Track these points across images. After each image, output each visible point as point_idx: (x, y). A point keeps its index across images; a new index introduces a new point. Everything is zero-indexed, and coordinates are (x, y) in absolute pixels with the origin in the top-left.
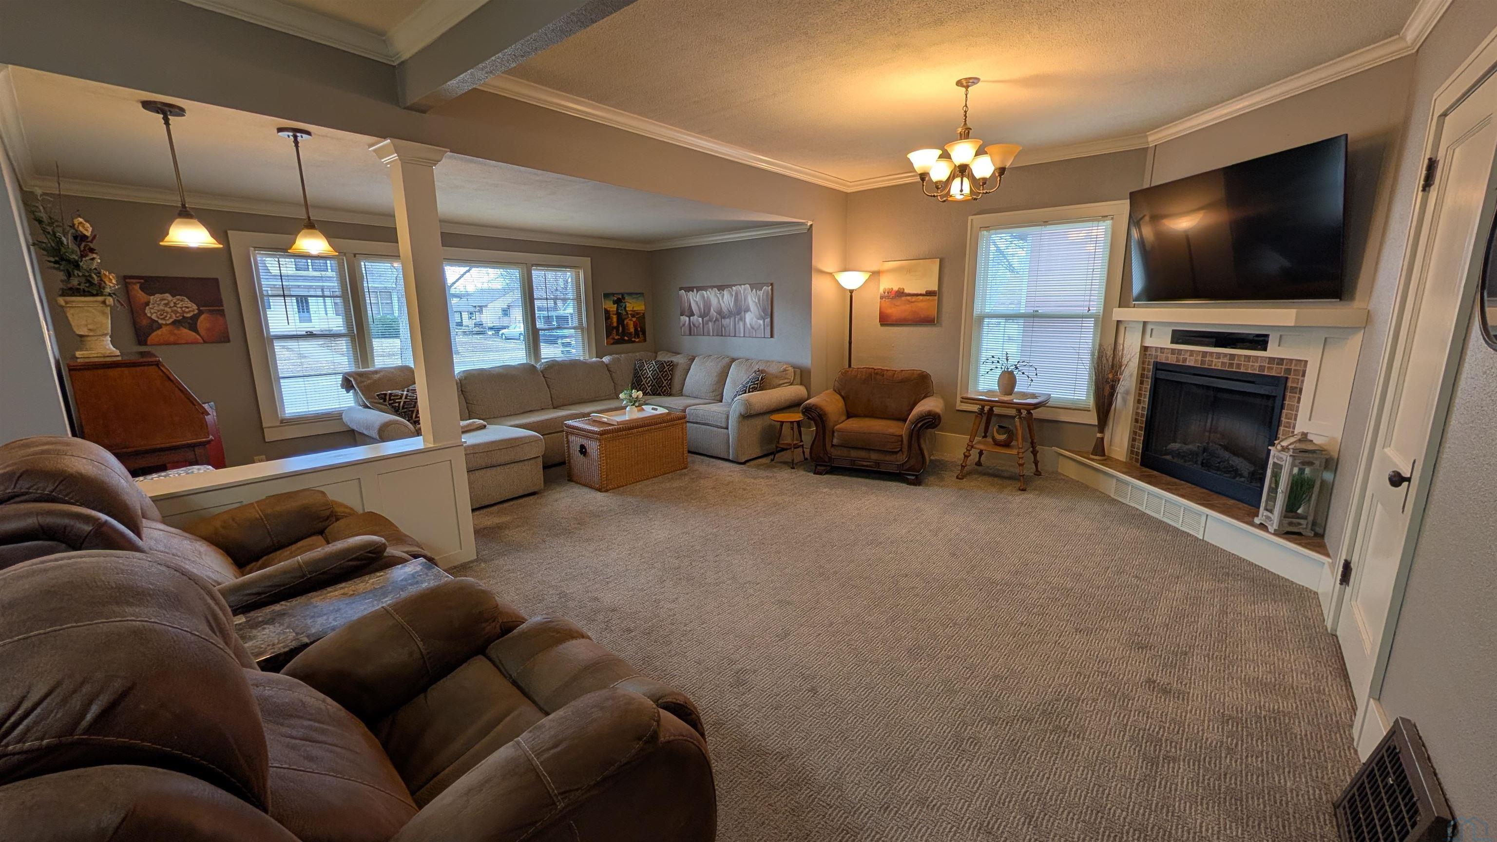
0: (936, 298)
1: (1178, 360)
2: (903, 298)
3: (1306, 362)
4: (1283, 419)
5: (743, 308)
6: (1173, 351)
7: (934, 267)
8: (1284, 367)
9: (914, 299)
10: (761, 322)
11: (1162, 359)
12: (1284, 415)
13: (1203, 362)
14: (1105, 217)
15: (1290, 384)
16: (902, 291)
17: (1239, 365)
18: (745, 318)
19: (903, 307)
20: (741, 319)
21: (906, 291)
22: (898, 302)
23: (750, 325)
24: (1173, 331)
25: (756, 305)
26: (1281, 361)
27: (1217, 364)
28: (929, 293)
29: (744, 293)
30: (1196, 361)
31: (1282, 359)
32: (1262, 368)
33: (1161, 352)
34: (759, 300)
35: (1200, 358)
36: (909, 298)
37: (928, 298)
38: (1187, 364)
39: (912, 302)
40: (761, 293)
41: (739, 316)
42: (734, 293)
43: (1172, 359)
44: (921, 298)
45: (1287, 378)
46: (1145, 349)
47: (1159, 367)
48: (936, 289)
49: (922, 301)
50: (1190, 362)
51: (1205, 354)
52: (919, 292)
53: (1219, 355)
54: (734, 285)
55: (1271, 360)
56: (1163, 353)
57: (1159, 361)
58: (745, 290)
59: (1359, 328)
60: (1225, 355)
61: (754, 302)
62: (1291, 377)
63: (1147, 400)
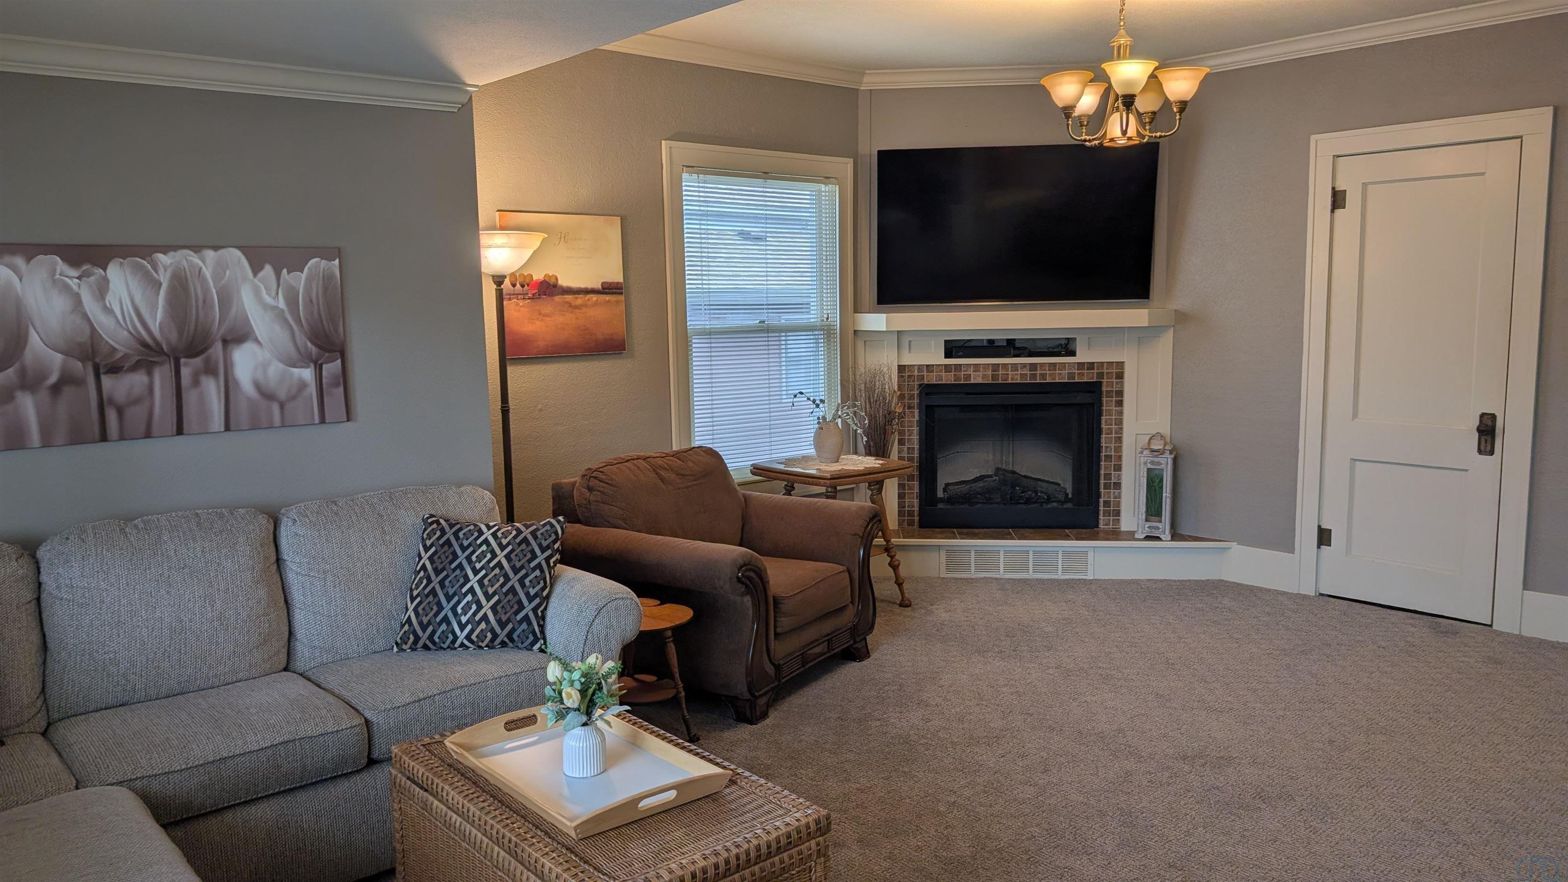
0: (622, 298)
1: (957, 378)
2: (557, 298)
3: (1121, 365)
4: (1103, 426)
5: (218, 330)
6: (947, 368)
7: (612, 232)
8: (1095, 371)
9: (580, 300)
10: (307, 374)
11: (932, 378)
12: (1103, 422)
13: (994, 377)
14: (827, 179)
15: (1104, 389)
16: (552, 281)
17: (1043, 376)
18: (228, 366)
19: (560, 319)
20: (210, 370)
21: (563, 282)
22: (547, 306)
23: (258, 386)
24: (946, 341)
25: (280, 314)
26: (1091, 365)
27: (1014, 378)
28: (609, 289)
29: (217, 277)
30: (984, 376)
31: (1093, 363)
32: (1071, 375)
33: (928, 371)
34: (292, 301)
35: (990, 373)
36: (569, 298)
37: (607, 297)
38: (972, 381)
39: (576, 307)
40: (299, 280)
41: (198, 361)
42: (164, 278)
43: (948, 378)
44: (594, 298)
45: (1101, 383)
46: (901, 368)
47: (928, 390)
48: (621, 280)
49: (596, 304)
50: (977, 378)
51: (996, 367)
52: (589, 285)
53: (1015, 367)
54: (165, 249)
55: (1081, 365)
56: (932, 372)
57: (926, 382)
58: (221, 268)
59: (1167, 327)
60: (1024, 366)
61: (266, 307)
62: (1105, 381)
63: (915, 437)
